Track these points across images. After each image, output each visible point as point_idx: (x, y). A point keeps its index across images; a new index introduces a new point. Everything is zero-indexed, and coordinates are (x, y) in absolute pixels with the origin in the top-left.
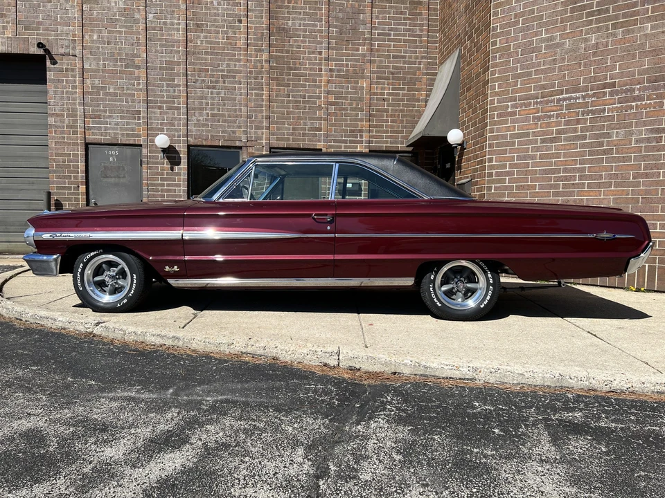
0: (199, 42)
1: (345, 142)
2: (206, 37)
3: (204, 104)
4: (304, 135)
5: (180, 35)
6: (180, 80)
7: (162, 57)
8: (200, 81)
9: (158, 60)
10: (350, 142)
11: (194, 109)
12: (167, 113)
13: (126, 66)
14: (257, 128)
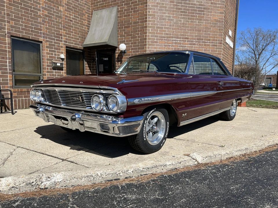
1: (54, 39)
4: (32, 31)
10: (57, 40)
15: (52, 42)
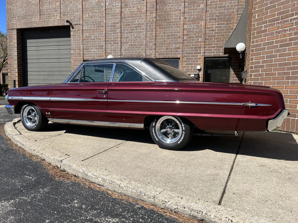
0: (126, 12)
1: (192, 53)
2: (129, 10)
3: (128, 40)
4: (172, 51)
5: (118, 10)
6: (118, 31)
7: (111, 21)
8: (126, 30)
9: (109, 23)
10: (195, 53)
11: (124, 43)
12: (113, 45)
13: (98, 27)
14: (150, 50)
15: (189, 56)
